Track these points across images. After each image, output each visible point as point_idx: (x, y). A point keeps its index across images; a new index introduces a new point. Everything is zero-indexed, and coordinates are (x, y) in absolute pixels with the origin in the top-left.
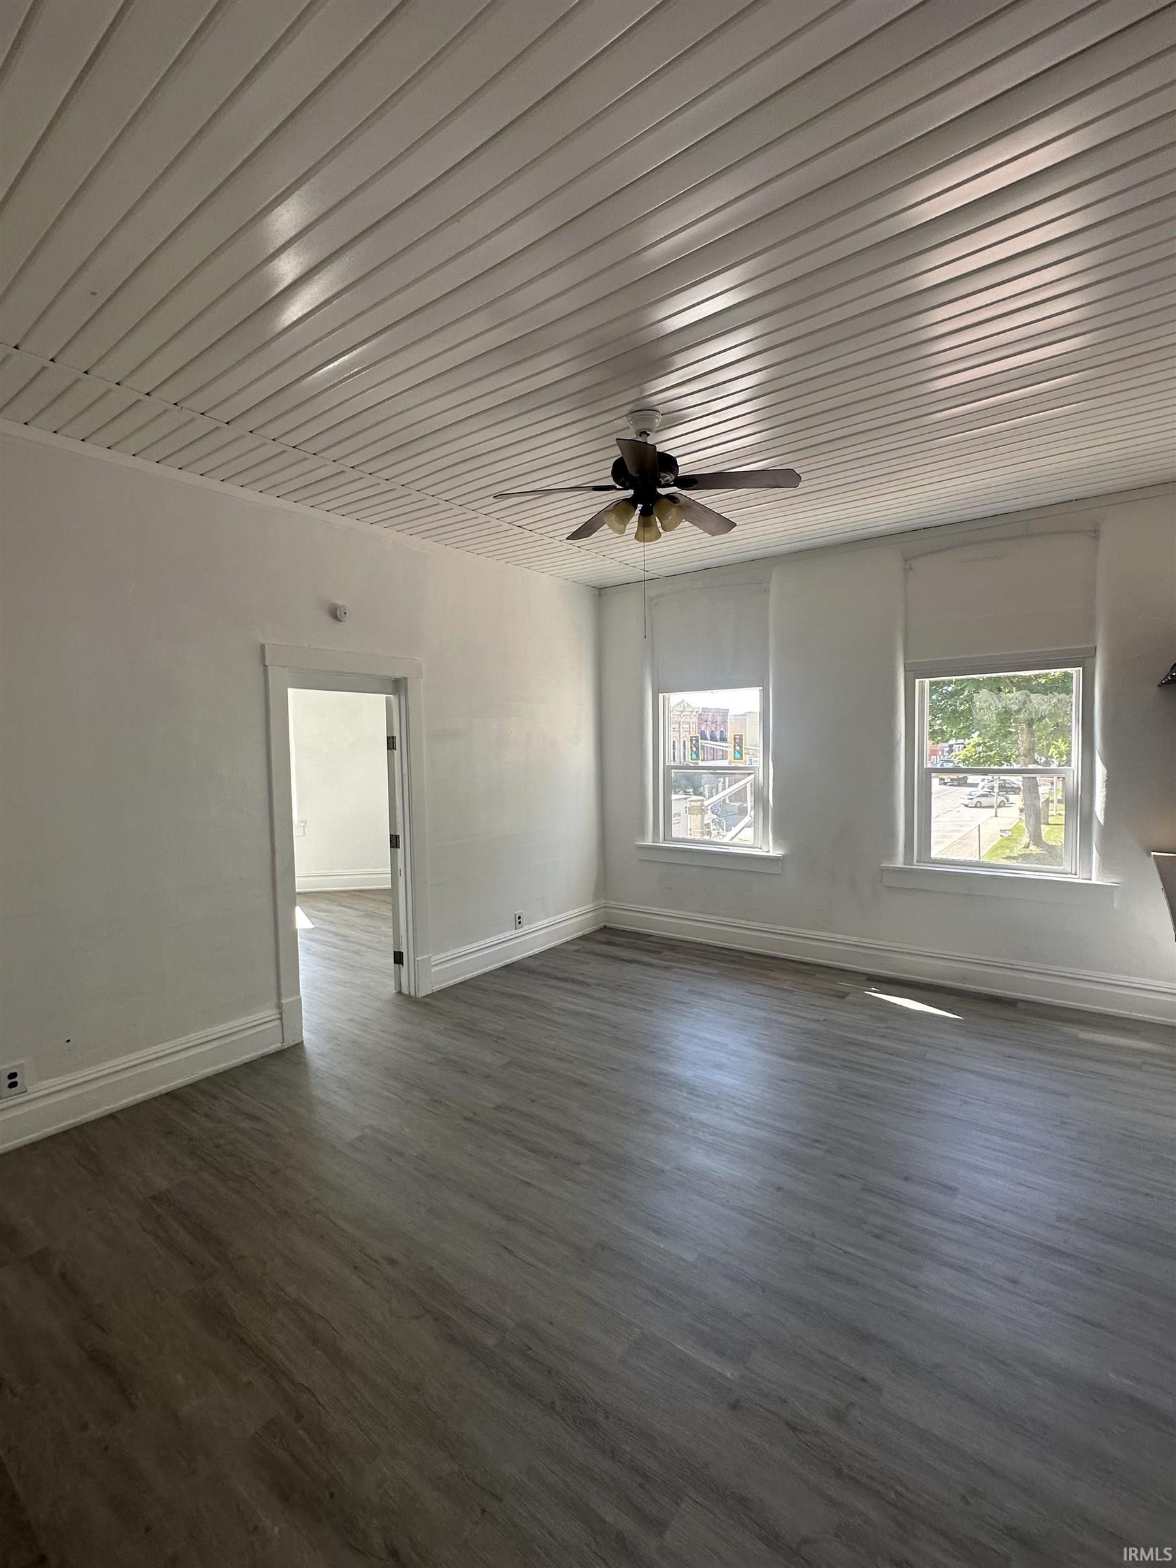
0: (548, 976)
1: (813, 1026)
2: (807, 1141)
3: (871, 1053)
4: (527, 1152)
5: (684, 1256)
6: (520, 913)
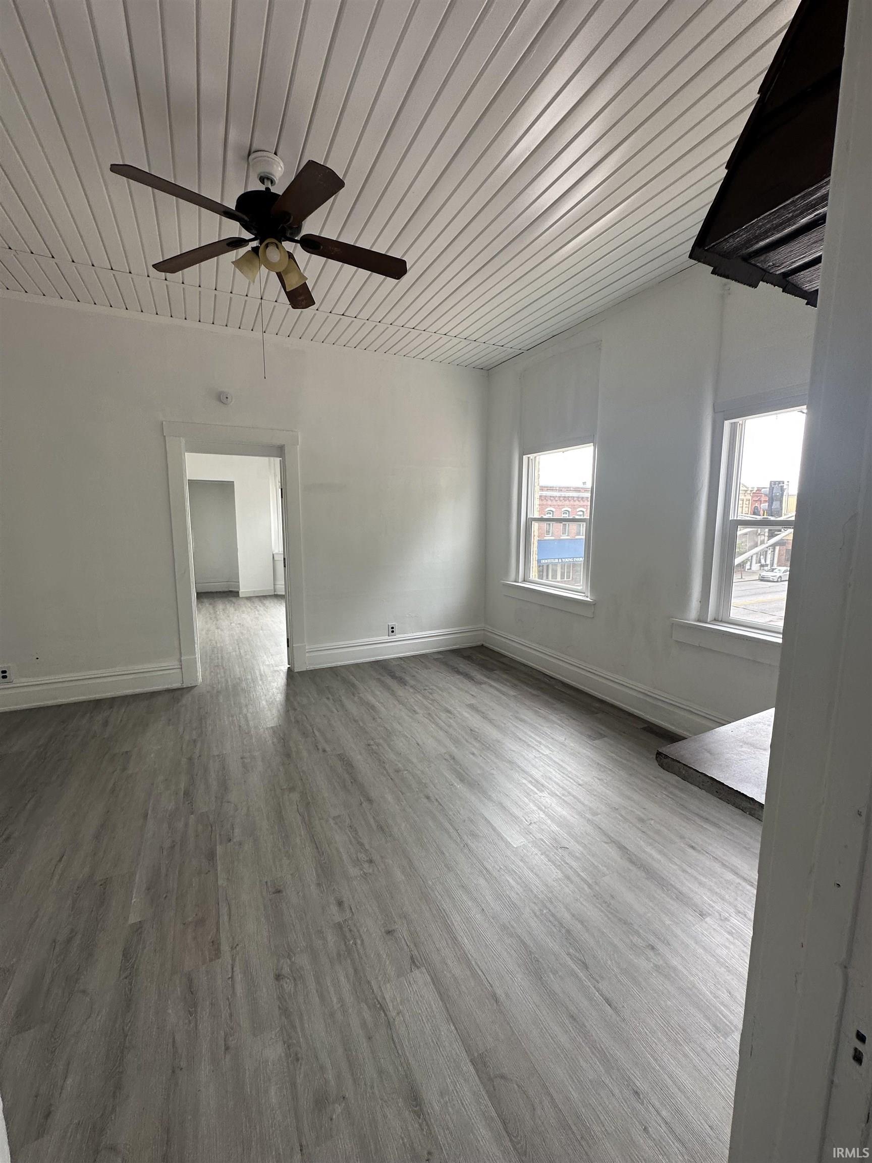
6: (398, 624)
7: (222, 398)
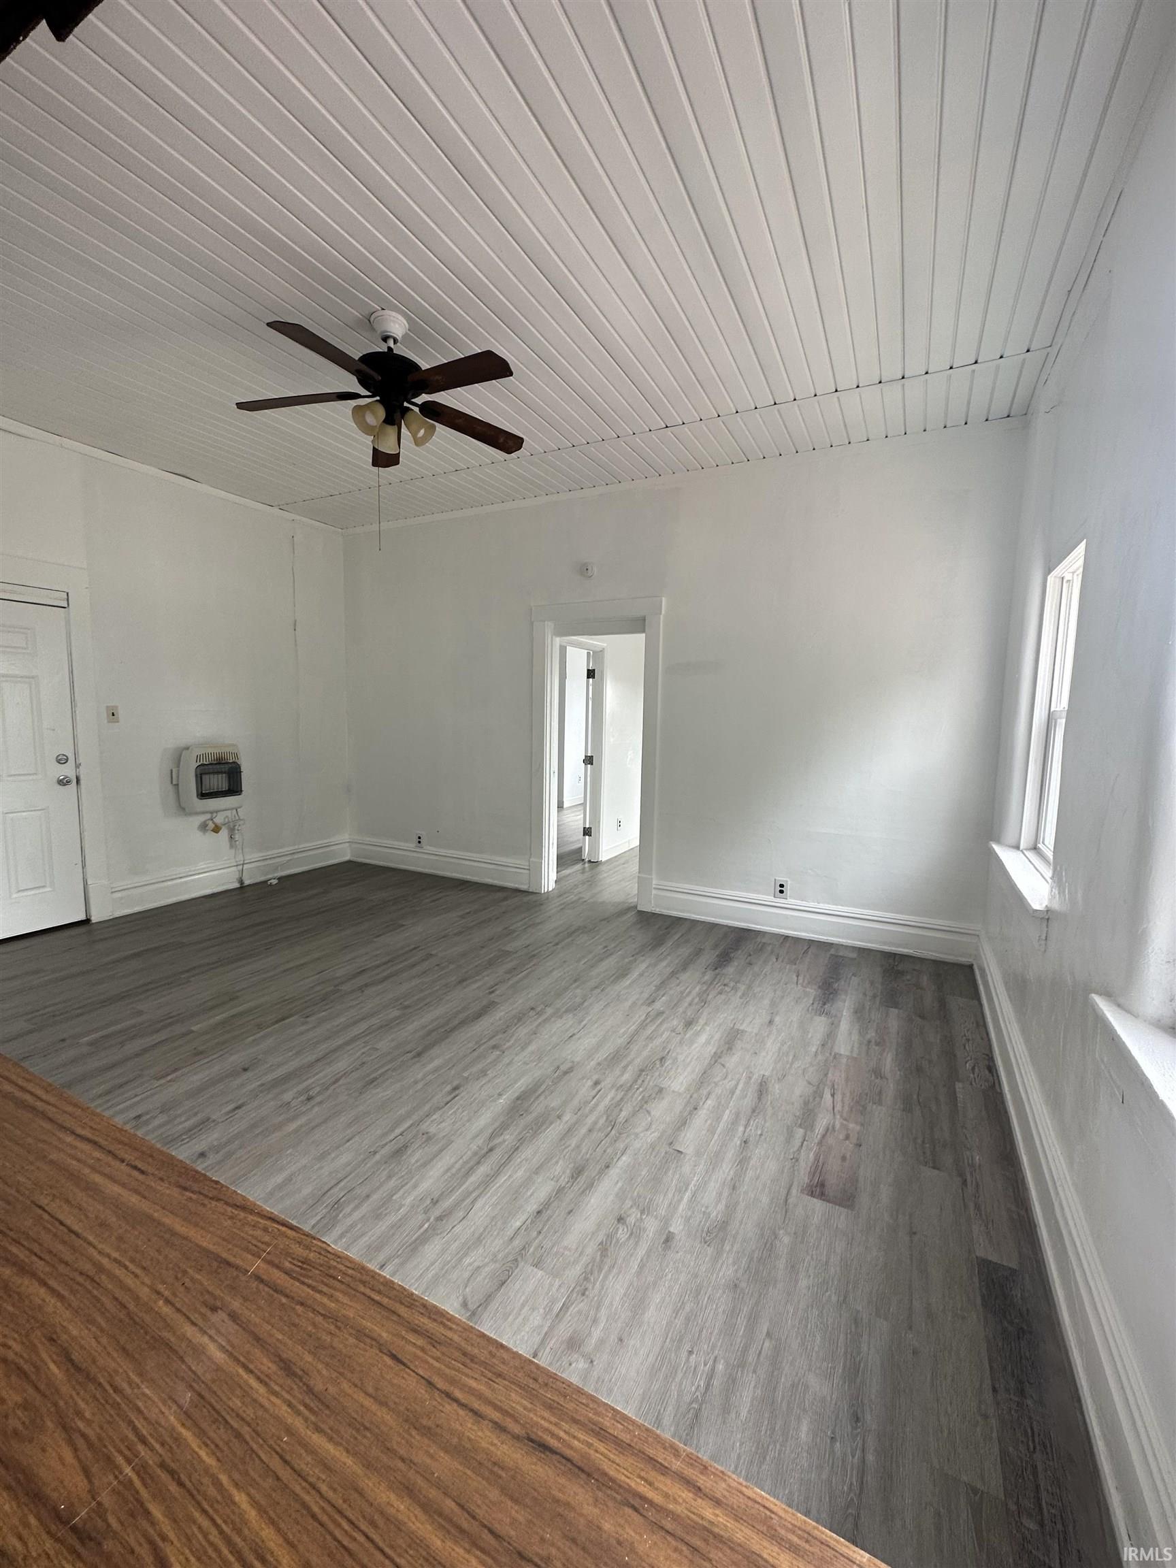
6: (783, 881)
7: (584, 570)
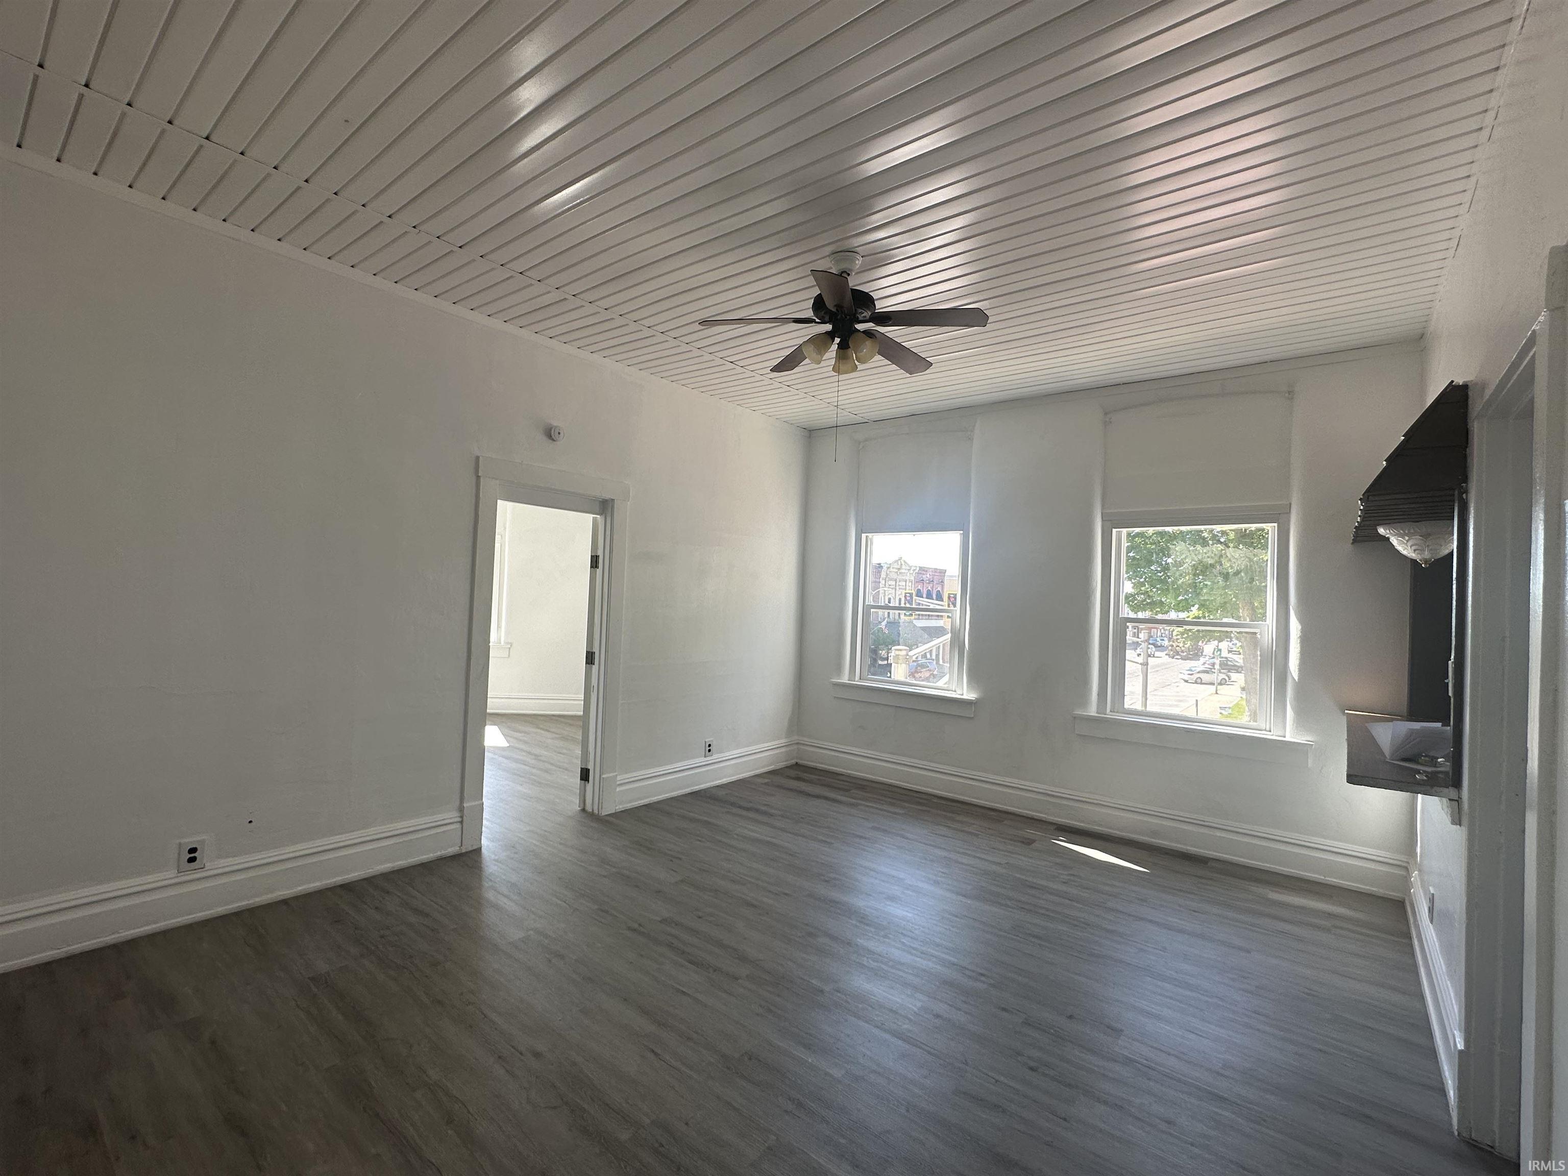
0: (733, 804)
1: (994, 867)
2: (974, 974)
3: (1051, 897)
4: (687, 964)
5: (831, 1072)
6: (712, 741)
7: (550, 434)
